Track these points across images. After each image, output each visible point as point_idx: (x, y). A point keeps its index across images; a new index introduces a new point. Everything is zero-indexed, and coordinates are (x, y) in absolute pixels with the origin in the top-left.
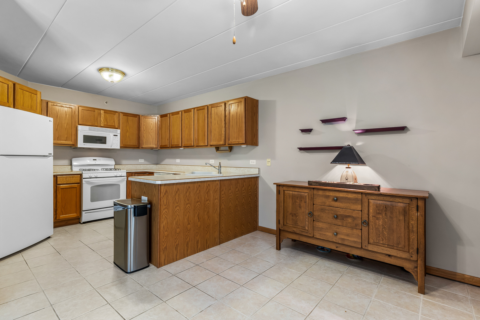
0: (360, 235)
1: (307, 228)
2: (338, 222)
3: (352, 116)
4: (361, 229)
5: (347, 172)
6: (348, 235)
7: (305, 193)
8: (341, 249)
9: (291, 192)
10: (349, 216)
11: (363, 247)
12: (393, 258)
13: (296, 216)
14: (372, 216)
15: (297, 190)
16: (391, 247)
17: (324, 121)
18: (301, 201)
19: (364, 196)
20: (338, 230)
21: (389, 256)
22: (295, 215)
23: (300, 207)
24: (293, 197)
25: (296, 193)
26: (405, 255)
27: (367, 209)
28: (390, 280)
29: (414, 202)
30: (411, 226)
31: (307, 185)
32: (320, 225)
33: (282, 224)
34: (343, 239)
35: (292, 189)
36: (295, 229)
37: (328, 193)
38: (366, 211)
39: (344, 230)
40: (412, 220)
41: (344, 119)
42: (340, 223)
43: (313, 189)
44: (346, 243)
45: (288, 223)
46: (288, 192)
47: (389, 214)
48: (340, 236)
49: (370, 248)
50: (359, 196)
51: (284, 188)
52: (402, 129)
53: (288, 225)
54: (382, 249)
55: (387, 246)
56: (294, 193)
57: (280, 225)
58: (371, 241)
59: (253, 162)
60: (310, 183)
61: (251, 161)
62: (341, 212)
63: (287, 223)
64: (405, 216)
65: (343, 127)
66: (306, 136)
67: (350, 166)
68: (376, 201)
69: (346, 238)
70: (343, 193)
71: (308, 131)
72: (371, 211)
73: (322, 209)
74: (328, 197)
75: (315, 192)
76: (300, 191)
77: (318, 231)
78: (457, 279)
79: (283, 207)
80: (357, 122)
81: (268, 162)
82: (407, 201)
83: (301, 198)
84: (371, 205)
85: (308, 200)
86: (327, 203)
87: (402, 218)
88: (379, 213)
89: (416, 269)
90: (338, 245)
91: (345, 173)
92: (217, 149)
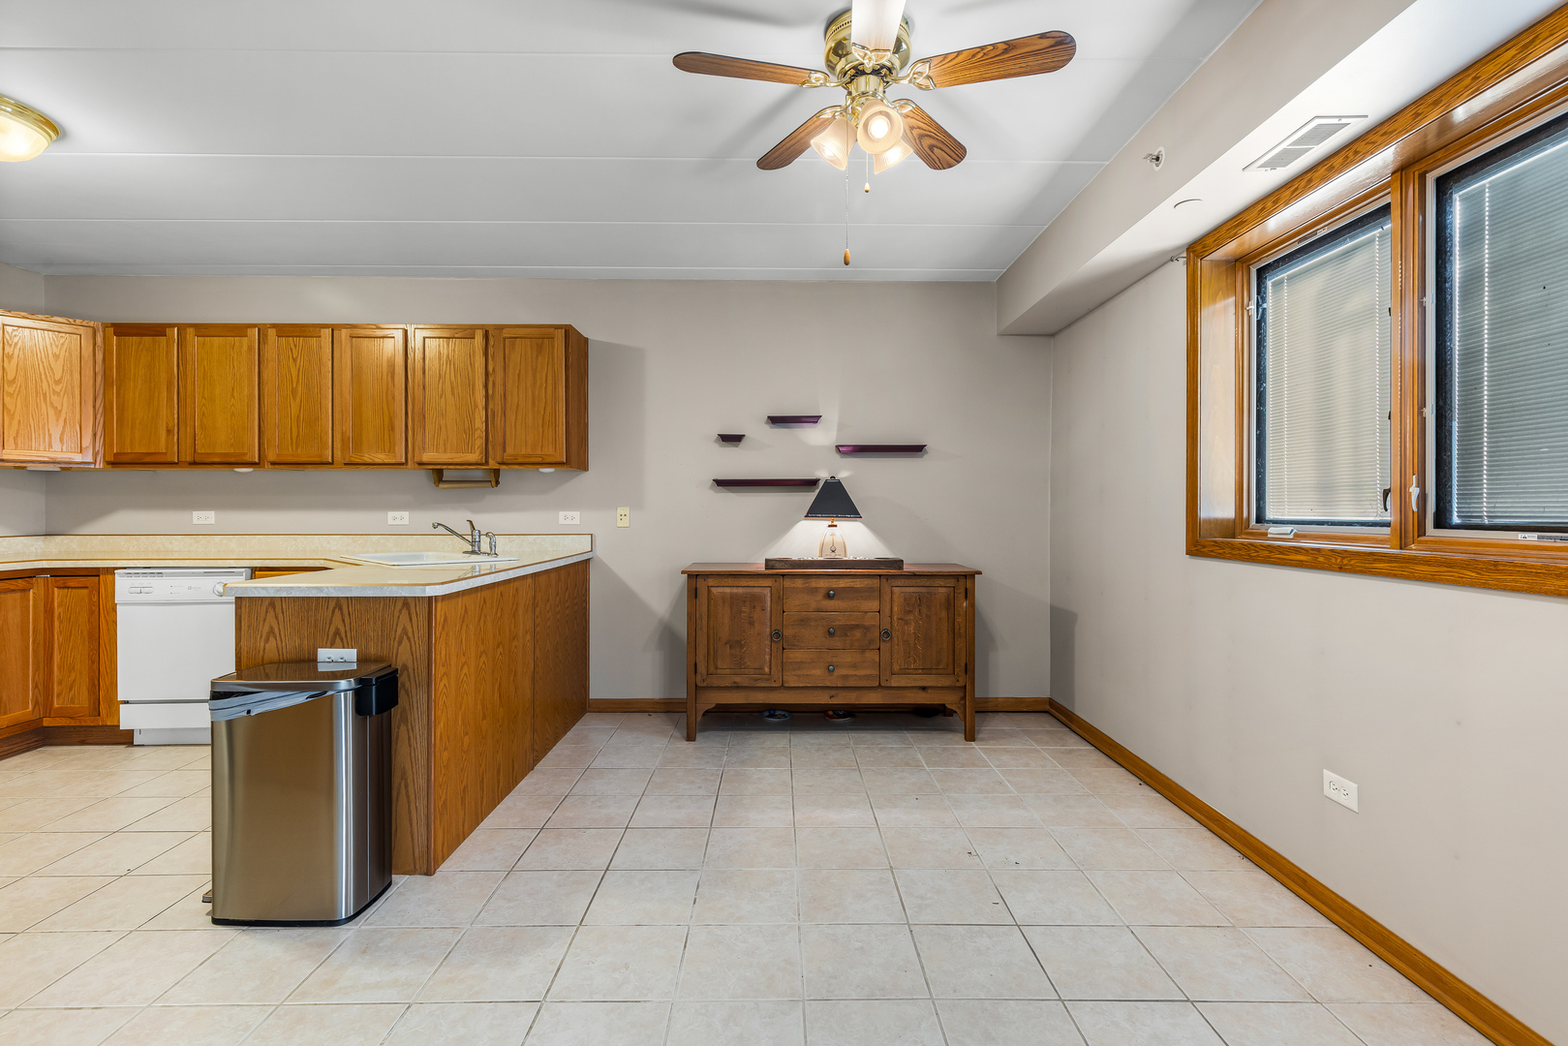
0: (877, 660)
1: (767, 670)
2: (837, 642)
3: (831, 415)
4: (879, 649)
5: (832, 535)
6: (854, 666)
7: (764, 590)
8: (842, 699)
9: (728, 590)
10: (857, 626)
11: (883, 684)
12: (929, 691)
13: (742, 646)
14: (898, 619)
15: (744, 582)
16: (927, 671)
17: (776, 421)
18: (754, 607)
19: (884, 580)
20: (835, 660)
21: (924, 688)
22: (736, 644)
23: (752, 623)
24: (734, 601)
25: (741, 590)
26: (946, 681)
27: (889, 607)
28: (920, 735)
29: (962, 581)
30: (957, 627)
31: (762, 568)
32: (795, 655)
33: (704, 672)
34: (846, 677)
35: (730, 581)
36: (738, 679)
37: (814, 583)
38: (887, 611)
39: (848, 657)
40: (959, 615)
41: (814, 419)
42: (839, 644)
43: (783, 575)
44: (851, 683)
45: (719, 666)
46: (720, 590)
47: (924, 611)
48: (837, 673)
49: (895, 682)
50: (876, 582)
51: (710, 580)
52: (917, 450)
53: (719, 671)
54: (915, 680)
55: (920, 671)
56: (735, 590)
57: (699, 677)
58: (896, 668)
59: (570, 518)
60: (771, 563)
61: (562, 514)
62: (841, 620)
63: (716, 668)
64: (948, 609)
65: (812, 436)
66: (730, 451)
67: (835, 523)
68: (904, 589)
69: (851, 672)
70: (846, 580)
71: (731, 439)
72: (896, 609)
73: (802, 620)
74: (815, 591)
75: (788, 583)
76: (751, 583)
77: (794, 670)
78: (990, 709)
79: (705, 631)
80: (841, 427)
81: (623, 517)
82: (951, 582)
83: (754, 600)
84: (895, 597)
85: (769, 603)
86: (814, 605)
87: (944, 614)
88: (910, 612)
89: (962, 702)
90: (833, 692)
91: (828, 539)
92: (438, 474)
